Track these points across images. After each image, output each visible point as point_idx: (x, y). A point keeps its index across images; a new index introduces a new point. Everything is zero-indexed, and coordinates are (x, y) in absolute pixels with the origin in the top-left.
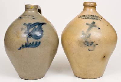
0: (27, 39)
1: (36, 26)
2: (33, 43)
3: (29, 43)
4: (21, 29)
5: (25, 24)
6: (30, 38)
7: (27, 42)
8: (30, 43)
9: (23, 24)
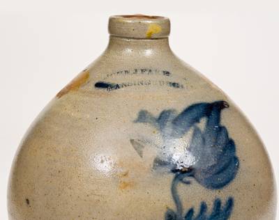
0: (174, 191)
1: (198, 121)
2: (203, 207)
3: (185, 212)
4: (132, 141)
5: (143, 116)
6: (188, 183)
7: (173, 207)
8: (191, 211)
9: (135, 116)
